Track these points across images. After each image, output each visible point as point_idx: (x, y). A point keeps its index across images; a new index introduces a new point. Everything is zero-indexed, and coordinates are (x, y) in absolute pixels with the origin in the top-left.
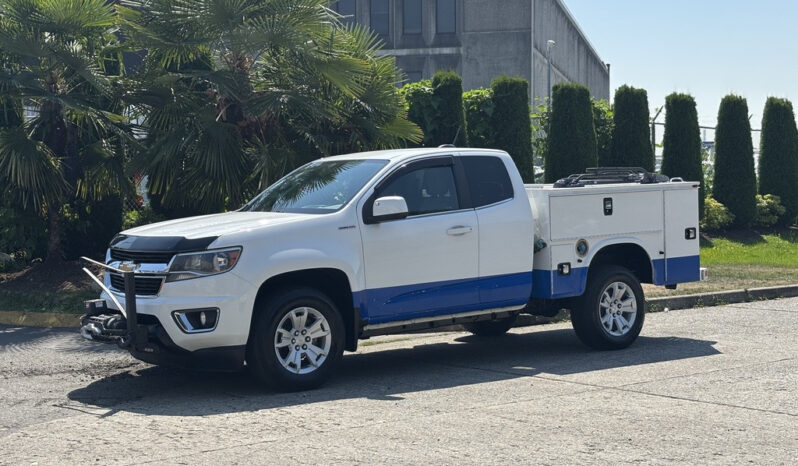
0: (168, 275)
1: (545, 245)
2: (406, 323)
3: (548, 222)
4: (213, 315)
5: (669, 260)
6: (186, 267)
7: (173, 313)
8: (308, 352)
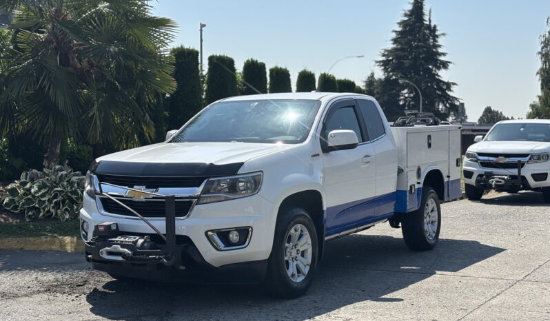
0: (198, 198)
1: (402, 170)
2: (337, 235)
3: (405, 152)
4: (245, 233)
5: (452, 181)
6: (211, 191)
7: (206, 233)
8: (298, 262)
